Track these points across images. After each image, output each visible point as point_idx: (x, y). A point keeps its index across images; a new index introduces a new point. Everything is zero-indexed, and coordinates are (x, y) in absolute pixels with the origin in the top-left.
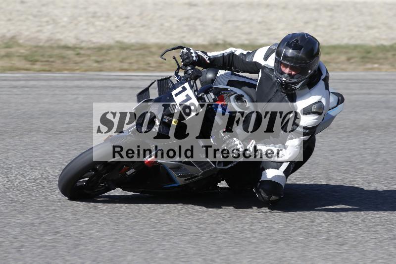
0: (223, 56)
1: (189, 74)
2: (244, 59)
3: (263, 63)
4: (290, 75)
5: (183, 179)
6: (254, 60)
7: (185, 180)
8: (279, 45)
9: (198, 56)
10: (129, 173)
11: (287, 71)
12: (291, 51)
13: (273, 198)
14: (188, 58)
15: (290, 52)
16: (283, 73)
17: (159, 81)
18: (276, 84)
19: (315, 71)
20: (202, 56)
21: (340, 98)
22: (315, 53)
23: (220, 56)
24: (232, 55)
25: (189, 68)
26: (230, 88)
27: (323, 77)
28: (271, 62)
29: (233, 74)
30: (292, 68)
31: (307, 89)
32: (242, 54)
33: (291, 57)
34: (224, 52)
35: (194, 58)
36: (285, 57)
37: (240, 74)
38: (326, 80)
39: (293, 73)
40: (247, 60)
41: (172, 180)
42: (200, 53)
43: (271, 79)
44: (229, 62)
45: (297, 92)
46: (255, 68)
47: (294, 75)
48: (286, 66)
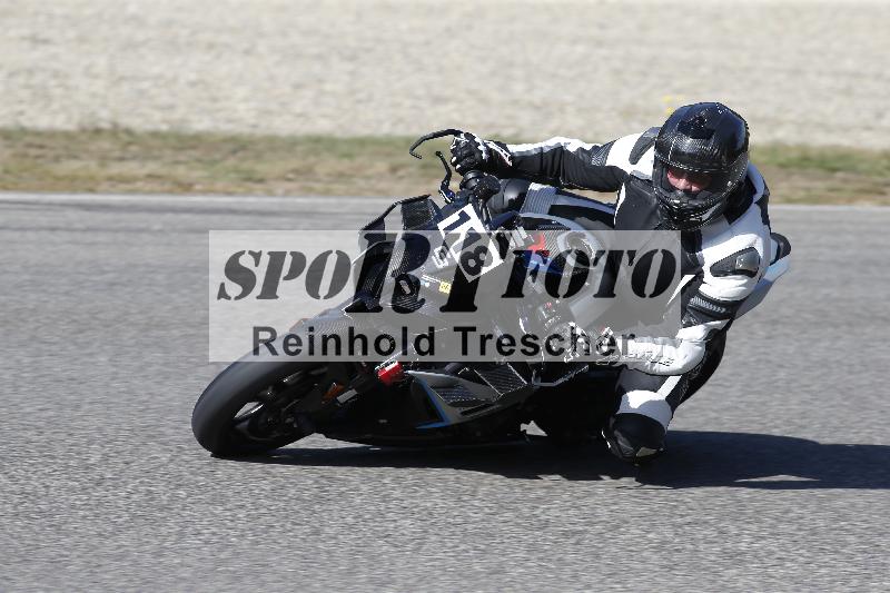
0: (541, 153)
1: (472, 189)
2: (586, 160)
3: (629, 169)
4: (687, 192)
5: (458, 411)
6: (609, 163)
7: (464, 413)
8: (663, 131)
9: (489, 151)
10: (342, 398)
11: (681, 183)
12: (689, 141)
13: (644, 451)
14: (471, 154)
15: (688, 144)
16: (672, 189)
17: (405, 203)
18: (659, 212)
19: (740, 184)
20: (497, 153)
21: (782, 244)
22: (740, 146)
23: (534, 152)
24: (559, 152)
25: (471, 176)
26: (555, 219)
27: (757, 197)
28: (646, 167)
29: (559, 192)
30: (691, 178)
31: (725, 223)
32: (582, 150)
33: (689, 154)
34: (542, 145)
35: (484, 155)
36: (678, 154)
37: (575, 192)
38: (763, 203)
39: (694, 188)
40: (594, 162)
41: (434, 414)
42: (492, 146)
43: (647, 201)
44: (554, 167)
45: (703, 228)
46: (612, 179)
47: (696, 194)
48: (679, 174)
